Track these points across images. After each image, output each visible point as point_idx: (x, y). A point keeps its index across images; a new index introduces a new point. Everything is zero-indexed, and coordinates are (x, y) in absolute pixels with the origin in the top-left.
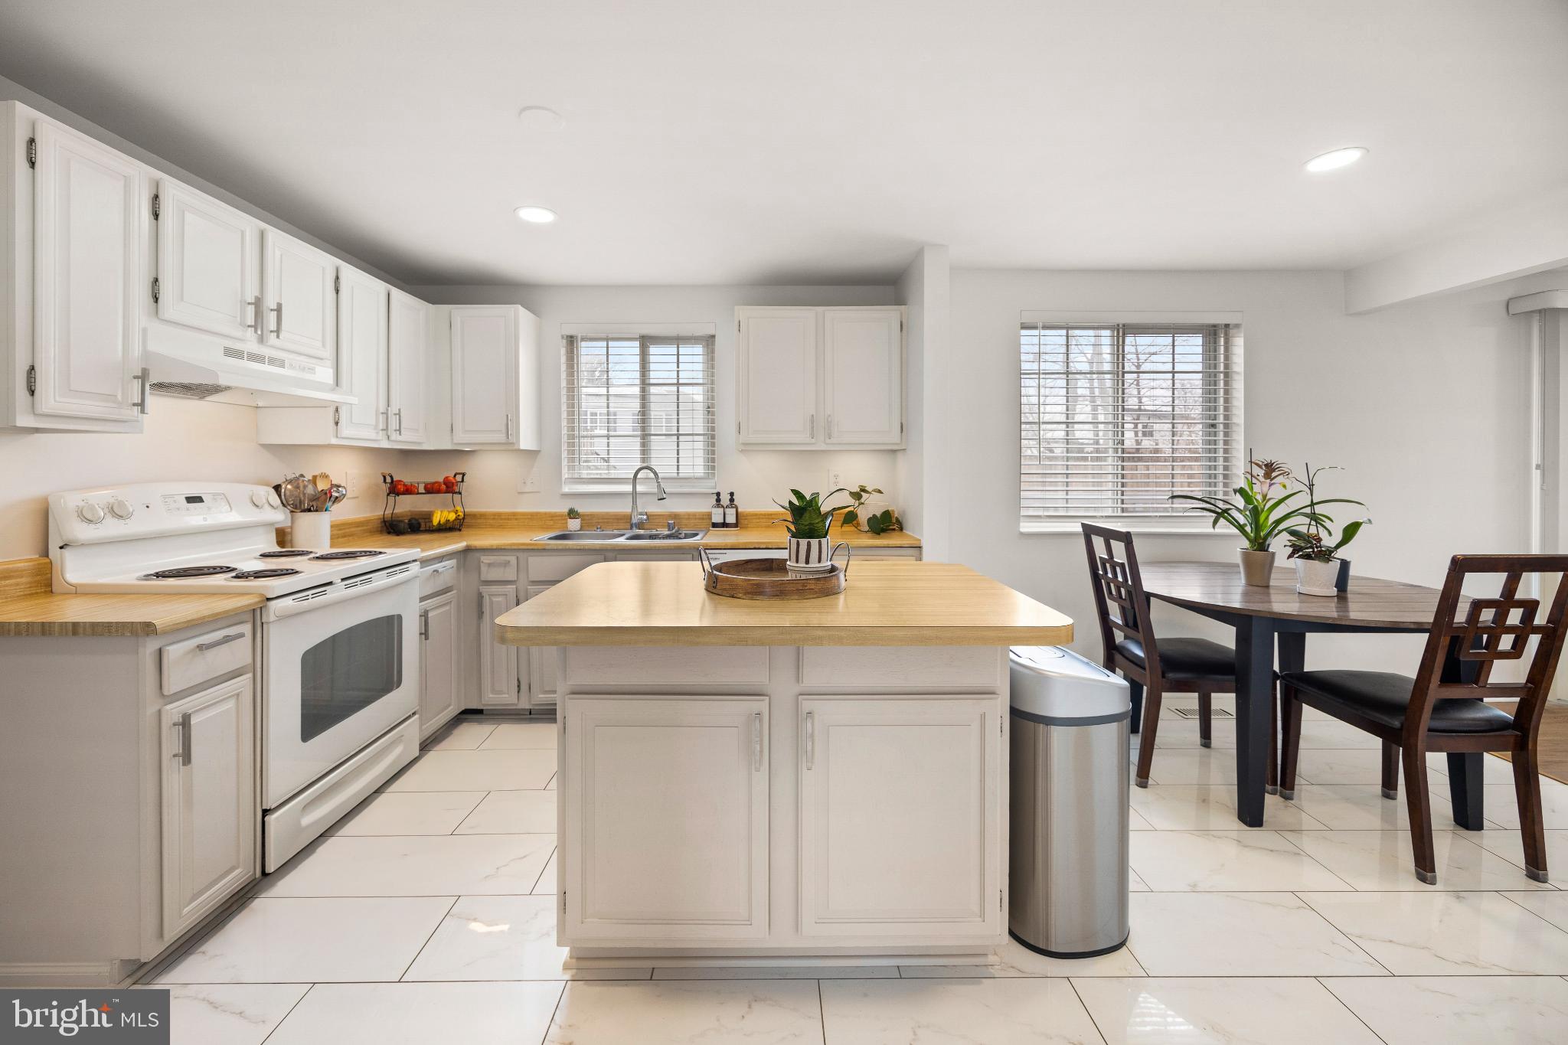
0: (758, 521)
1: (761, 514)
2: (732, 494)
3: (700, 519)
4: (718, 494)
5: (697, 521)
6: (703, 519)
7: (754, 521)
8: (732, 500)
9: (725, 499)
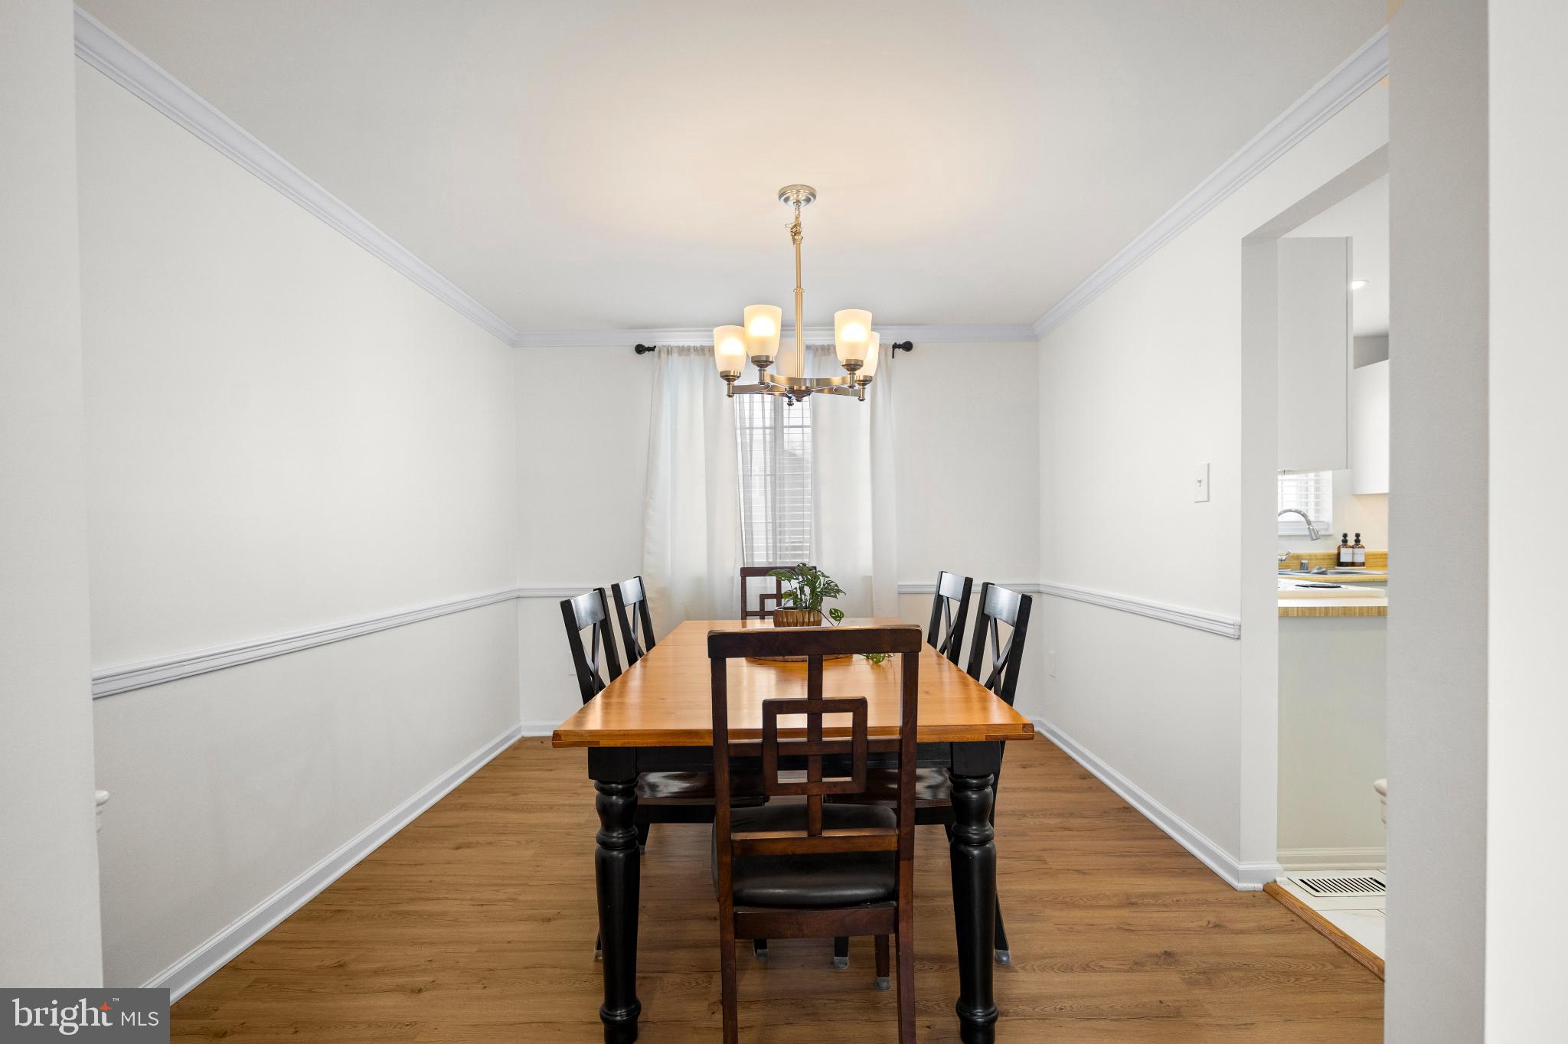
0: (1375, 560)
1: (1379, 555)
2: (1358, 535)
3: (1320, 559)
4: (1345, 536)
5: (1318, 561)
6: (1324, 559)
7: (1371, 560)
8: (1357, 541)
9: (1351, 541)
